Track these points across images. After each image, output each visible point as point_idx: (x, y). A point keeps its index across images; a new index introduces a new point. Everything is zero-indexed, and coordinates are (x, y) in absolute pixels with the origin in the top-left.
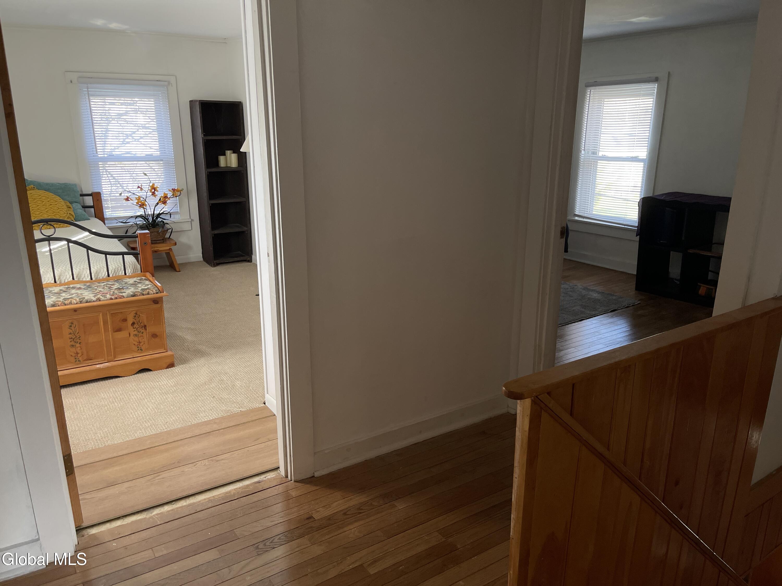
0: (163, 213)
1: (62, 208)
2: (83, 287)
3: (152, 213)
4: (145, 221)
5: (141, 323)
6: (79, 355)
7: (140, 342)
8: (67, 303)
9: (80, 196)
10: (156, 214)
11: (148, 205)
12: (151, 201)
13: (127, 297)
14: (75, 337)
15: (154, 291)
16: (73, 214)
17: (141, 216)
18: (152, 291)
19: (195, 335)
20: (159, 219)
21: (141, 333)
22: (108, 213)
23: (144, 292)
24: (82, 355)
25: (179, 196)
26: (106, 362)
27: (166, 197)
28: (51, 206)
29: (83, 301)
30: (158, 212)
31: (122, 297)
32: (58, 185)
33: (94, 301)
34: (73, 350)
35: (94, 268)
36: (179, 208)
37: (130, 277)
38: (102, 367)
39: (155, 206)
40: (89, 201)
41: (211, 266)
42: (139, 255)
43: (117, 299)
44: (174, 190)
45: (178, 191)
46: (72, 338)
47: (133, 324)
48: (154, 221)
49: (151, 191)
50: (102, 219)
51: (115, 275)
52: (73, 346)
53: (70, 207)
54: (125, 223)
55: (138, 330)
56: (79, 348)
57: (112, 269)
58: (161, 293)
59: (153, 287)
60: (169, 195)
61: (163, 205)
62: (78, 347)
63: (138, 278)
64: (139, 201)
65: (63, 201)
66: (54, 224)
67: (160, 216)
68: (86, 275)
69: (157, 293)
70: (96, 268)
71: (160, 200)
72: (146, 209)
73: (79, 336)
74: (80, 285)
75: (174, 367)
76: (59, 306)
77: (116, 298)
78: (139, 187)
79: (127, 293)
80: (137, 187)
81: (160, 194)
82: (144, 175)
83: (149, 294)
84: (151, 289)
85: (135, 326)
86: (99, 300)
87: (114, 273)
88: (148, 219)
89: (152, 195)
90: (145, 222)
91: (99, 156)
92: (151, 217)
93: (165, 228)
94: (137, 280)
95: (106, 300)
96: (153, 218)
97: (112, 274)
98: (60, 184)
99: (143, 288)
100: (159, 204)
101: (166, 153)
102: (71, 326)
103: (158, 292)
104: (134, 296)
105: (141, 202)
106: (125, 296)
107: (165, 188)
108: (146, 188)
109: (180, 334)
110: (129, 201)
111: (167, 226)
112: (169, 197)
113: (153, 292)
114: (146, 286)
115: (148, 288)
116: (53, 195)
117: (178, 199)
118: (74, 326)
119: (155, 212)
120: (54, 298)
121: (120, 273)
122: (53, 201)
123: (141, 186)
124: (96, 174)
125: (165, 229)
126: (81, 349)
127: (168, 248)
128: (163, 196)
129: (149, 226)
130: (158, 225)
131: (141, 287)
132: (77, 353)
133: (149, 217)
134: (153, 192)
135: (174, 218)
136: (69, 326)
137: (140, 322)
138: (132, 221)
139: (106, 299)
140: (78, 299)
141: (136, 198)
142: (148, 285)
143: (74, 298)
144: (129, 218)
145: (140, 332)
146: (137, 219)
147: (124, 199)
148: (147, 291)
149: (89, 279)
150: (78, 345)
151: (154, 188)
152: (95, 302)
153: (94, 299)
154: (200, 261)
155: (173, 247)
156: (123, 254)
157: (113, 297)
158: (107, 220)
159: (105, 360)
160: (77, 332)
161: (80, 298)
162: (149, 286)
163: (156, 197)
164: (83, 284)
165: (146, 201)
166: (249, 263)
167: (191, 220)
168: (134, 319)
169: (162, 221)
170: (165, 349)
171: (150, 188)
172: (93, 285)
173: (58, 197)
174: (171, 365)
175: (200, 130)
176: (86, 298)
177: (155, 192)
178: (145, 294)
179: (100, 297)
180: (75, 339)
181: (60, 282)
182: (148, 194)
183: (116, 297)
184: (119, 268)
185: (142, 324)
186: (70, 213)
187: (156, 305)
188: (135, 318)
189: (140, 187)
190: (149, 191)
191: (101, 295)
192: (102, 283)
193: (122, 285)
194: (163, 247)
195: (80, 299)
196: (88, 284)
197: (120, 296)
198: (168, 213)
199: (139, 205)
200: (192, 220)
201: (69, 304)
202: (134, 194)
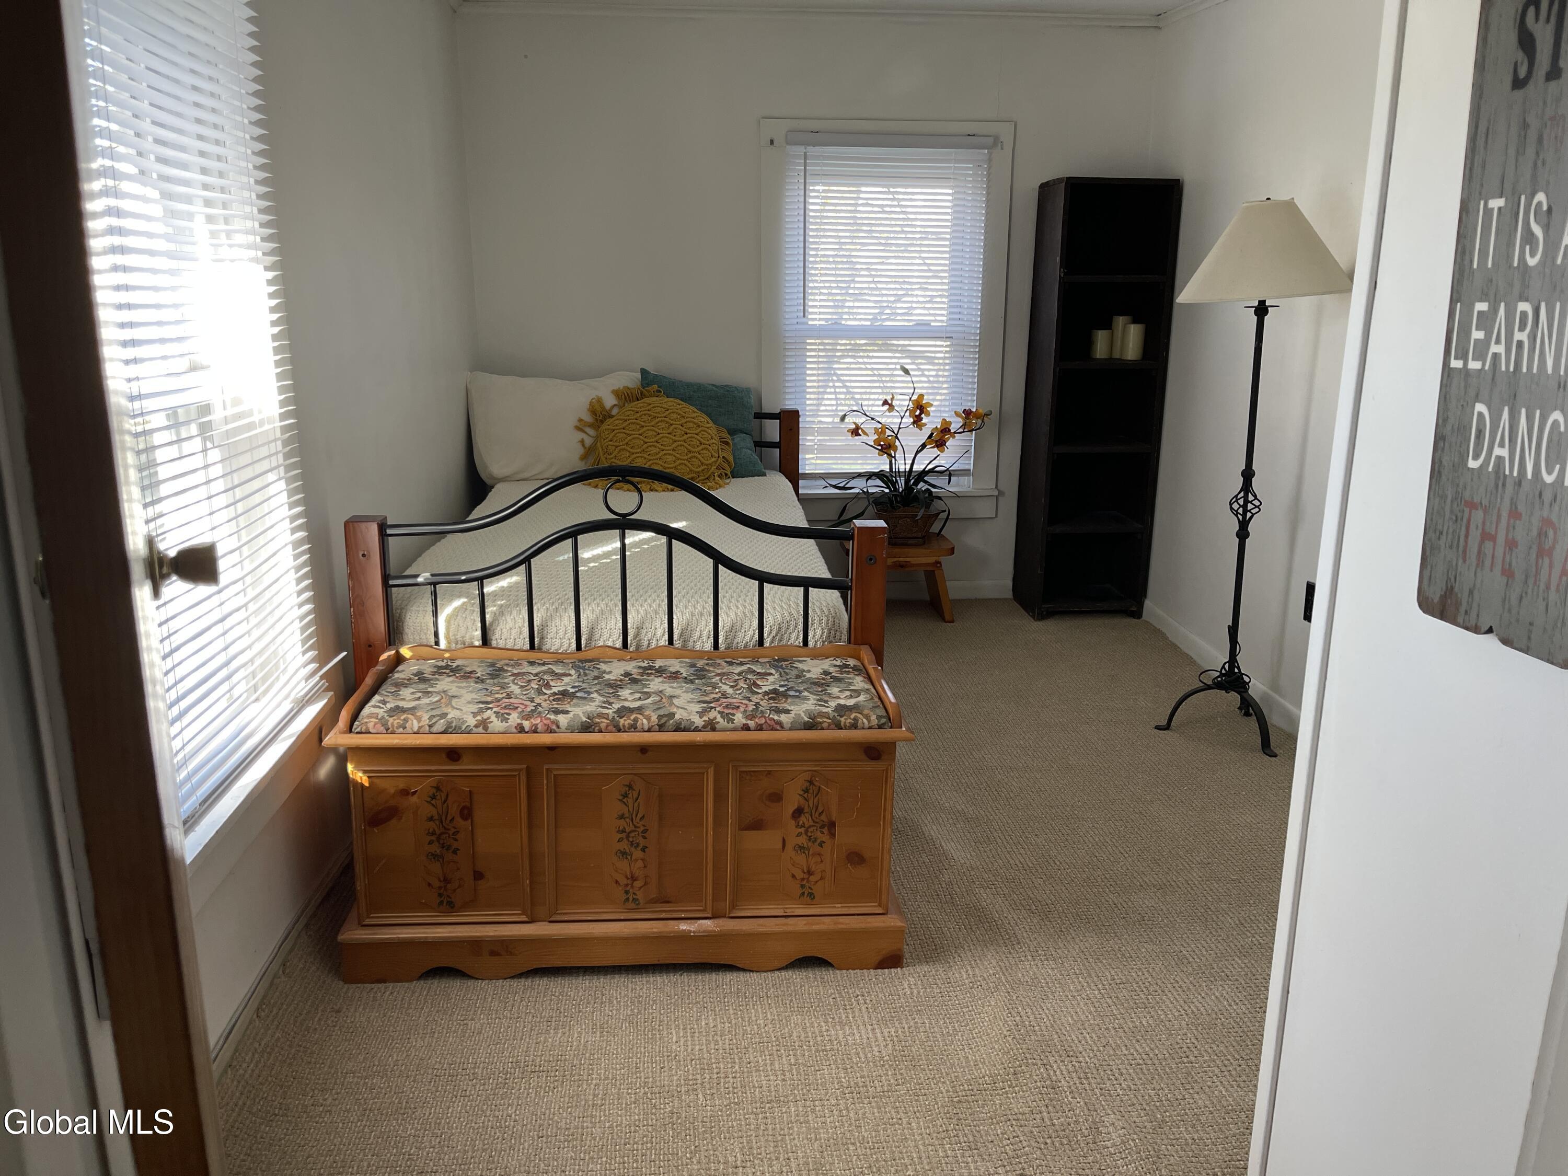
0: (932, 471)
1: (707, 443)
2: (684, 672)
3: (907, 470)
4: (888, 488)
5: (822, 812)
6: (637, 884)
7: (810, 873)
8: (624, 726)
9: (755, 418)
10: (916, 472)
11: (900, 448)
12: (911, 439)
13: (790, 729)
14: (632, 827)
15: (873, 718)
16: (731, 459)
17: (880, 475)
18: (867, 717)
19: (973, 844)
20: (921, 484)
21: (817, 844)
22: (810, 462)
23: (843, 719)
24: (646, 884)
25: (979, 429)
26: (709, 915)
27: (945, 430)
28: (686, 436)
29: (667, 724)
30: (922, 467)
31: (778, 728)
32: (711, 387)
33: (697, 730)
34: (624, 865)
35: (728, 616)
36: (972, 462)
37: (817, 655)
38: (694, 932)
39: (917, 452)
40: (772, 430)
41: (1033, 617)
42: (849, 592)
43: (761, 730)
44: (968, 413)
45: (977, 416)
46: (623, 831)
47: (798, 812)
48: (908, 488)
49: (912, 413)
50: (793, 474)
51: (780, 641)
52: (624, 853)
53: (727, 443)
54: (844, 488)
55: (809, 834)
56: (640, 864)
57: (772, 623)
58: (891, 728)
59: (871, 705)
60: (953, 426)
61: (936, 451)
62: (636, 860)
63: (835, 662)
64: (882, 436)
65: (714, 426)
66: (641, 482)
67: (925, 478)
68: (705, 633)
69: (880, 727)
70: (732, 615)
71: (931, 436)
72: (895, 457)
73: (642, 828)
74: (680, 662)
75: (902, 968)
76: (601, 731)
77: (760, 728)
78: (885, 402)
79: (792, 715)
80: (881, 402)
81: (931, 422)
82: (903, 373)
83: (856, 728)
84: (866, 712)
85: (803, 819)
86: (711, 726)
87: (776, 635)
88: (894, 484)
89: (914, 423)
90: (887, 491)
91: (810, 323)
92: (903, 479)
93: (932, 508)
94: (832, 670)
95: (734, 730)
96: (907, 482)
97: (771, 637)
98: (717, 387)
99: (842, 702)
100: (928, 447)
101: (963, 320)
102: (625, 796)
103: (884, 724)
104: (811, 726)
105: (885, 439)
106: (785, 726)
107: (947, 409)
108: (903, 403)
109: (933, 830)
110: (860, 435)
111: (938, 505)
112: (952, 431)
113: (869, 721)
114: (851, 697)
115: (856, 708)
116: (695, 410)
117: (973, 438)
118: (635, 796)
119: (915, 468)
120: (597, 703)
121: (794, 636)
122: (691, 425)
123: (892, 399)
124: (795, 368)
125: (933, 510)
126: (645, 867)
127: (932, 560)
128: (939, 427)
129: (896, 499)
130: (916, 498)
131: (840, 697)
132: (634, 878)
133: (898, 479)
134: (916, 416)
135: (958, 485)
136: (622, 795)
137: (820, 809)
138: (858, 486)
139: (731, 725)
140: (654, 718)
141: (876, 429)
142: (857, 693)
143: (647, 713)
144: (854, 478)
145: (816, 840)
146: (871, 482)
147: (848, 431)
148: (852, 717)
149: (708, 646)
150: (638, 854)
151: (921, 406)
152: (700, 731)
153: (699, 722)
154: (1005, 599)
155: (942, 559)
156: (807, 583)
157: (751, 724)
158: (803, 479)
159: (704, 910)
160: (640, 816)
161: (661, 712)
162: (862, 698)
163: (921, 430)
164: (687, 660)
165: (897, 437)
166: (1134, 621)
167: (999, 491)
168: (802, 800)
169: (927, 490)
170: (880, 905)
171: (911, 405)
172: (711, 669)
173: (705, 416)
174: (892, 961)
175: (1058, 259)
176: (677, 717)
177: (923, 416)
178: (845, 726)
179: (715, 718)
180: (632, 834)
181: (638, 647)
182: (904, 420)
183: (761, 725)
184: (793, 623)
185: (823, 817)
186: (723, 457)
187: (873, 763)
188: (805, 795)
189: (890, 402)
190: (908, 414)
191: (719, 712)
192: (738, 664)
193: (787, 680)
194: (919, 557)
195: (660, 717)
196: (701, 663)
197: (772, 723)
198: (946, 471)
199: (880, 448)
200: (1001, 493)
201: (629, 728)
202: (873, 419)
